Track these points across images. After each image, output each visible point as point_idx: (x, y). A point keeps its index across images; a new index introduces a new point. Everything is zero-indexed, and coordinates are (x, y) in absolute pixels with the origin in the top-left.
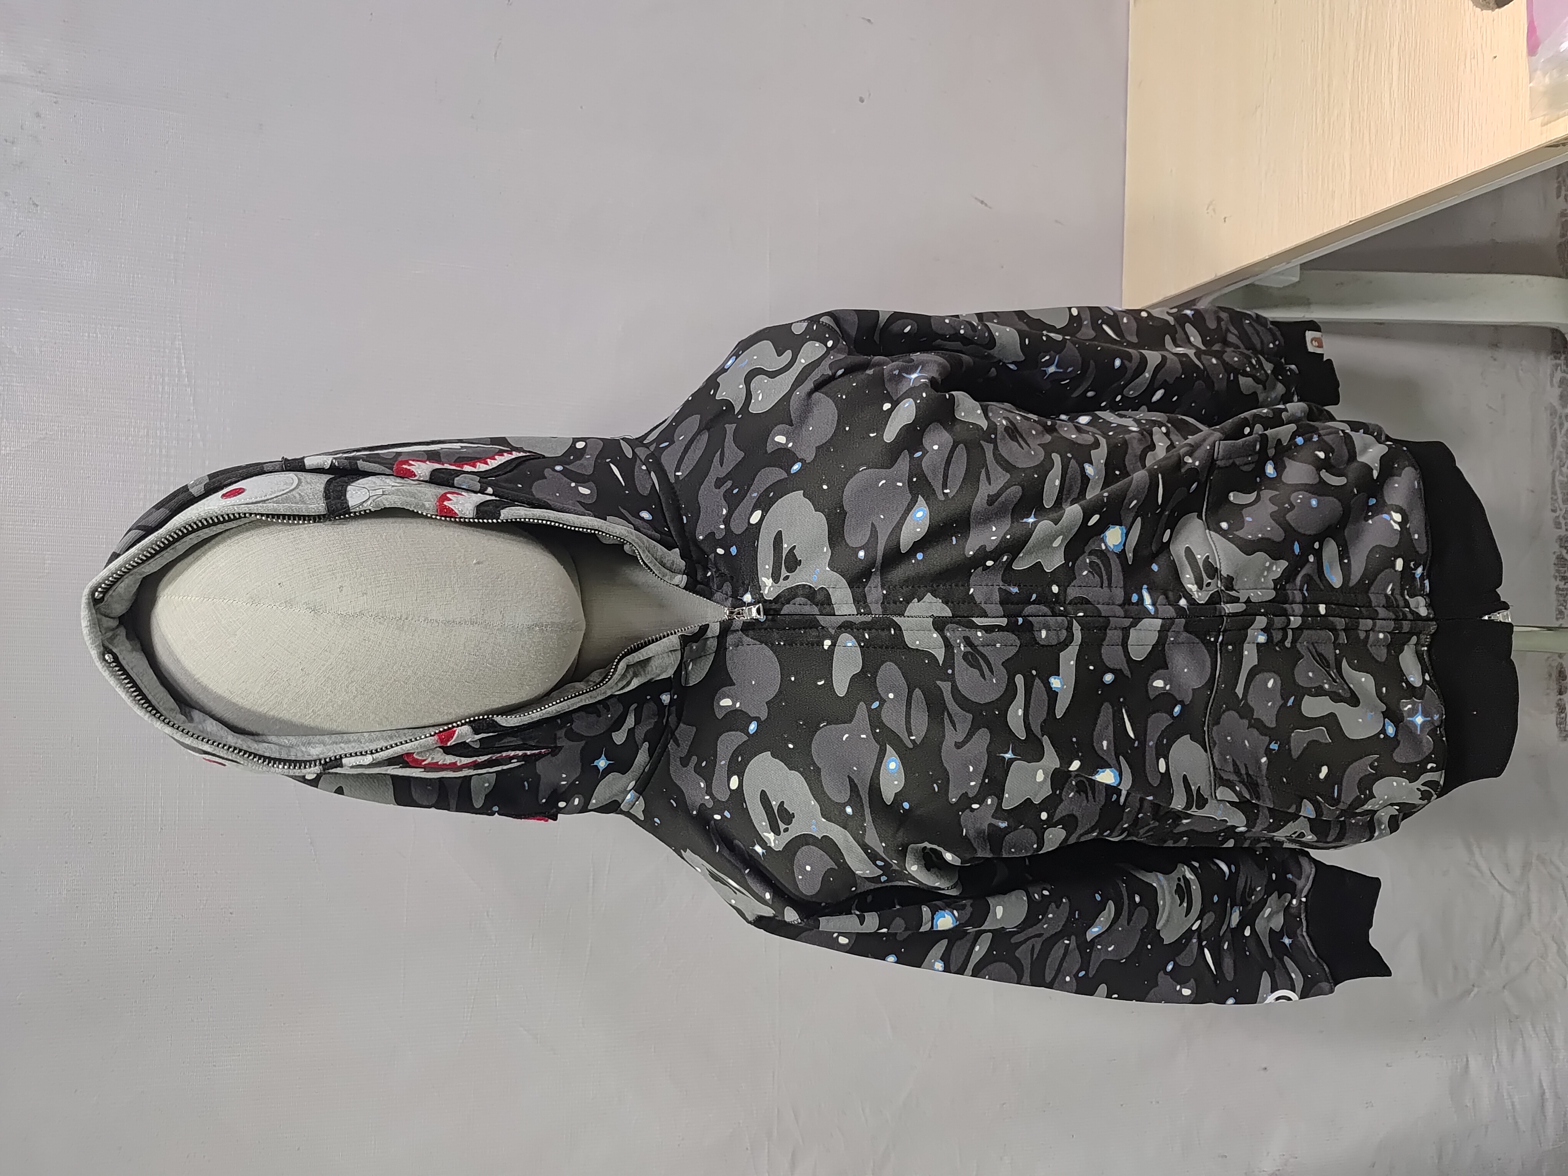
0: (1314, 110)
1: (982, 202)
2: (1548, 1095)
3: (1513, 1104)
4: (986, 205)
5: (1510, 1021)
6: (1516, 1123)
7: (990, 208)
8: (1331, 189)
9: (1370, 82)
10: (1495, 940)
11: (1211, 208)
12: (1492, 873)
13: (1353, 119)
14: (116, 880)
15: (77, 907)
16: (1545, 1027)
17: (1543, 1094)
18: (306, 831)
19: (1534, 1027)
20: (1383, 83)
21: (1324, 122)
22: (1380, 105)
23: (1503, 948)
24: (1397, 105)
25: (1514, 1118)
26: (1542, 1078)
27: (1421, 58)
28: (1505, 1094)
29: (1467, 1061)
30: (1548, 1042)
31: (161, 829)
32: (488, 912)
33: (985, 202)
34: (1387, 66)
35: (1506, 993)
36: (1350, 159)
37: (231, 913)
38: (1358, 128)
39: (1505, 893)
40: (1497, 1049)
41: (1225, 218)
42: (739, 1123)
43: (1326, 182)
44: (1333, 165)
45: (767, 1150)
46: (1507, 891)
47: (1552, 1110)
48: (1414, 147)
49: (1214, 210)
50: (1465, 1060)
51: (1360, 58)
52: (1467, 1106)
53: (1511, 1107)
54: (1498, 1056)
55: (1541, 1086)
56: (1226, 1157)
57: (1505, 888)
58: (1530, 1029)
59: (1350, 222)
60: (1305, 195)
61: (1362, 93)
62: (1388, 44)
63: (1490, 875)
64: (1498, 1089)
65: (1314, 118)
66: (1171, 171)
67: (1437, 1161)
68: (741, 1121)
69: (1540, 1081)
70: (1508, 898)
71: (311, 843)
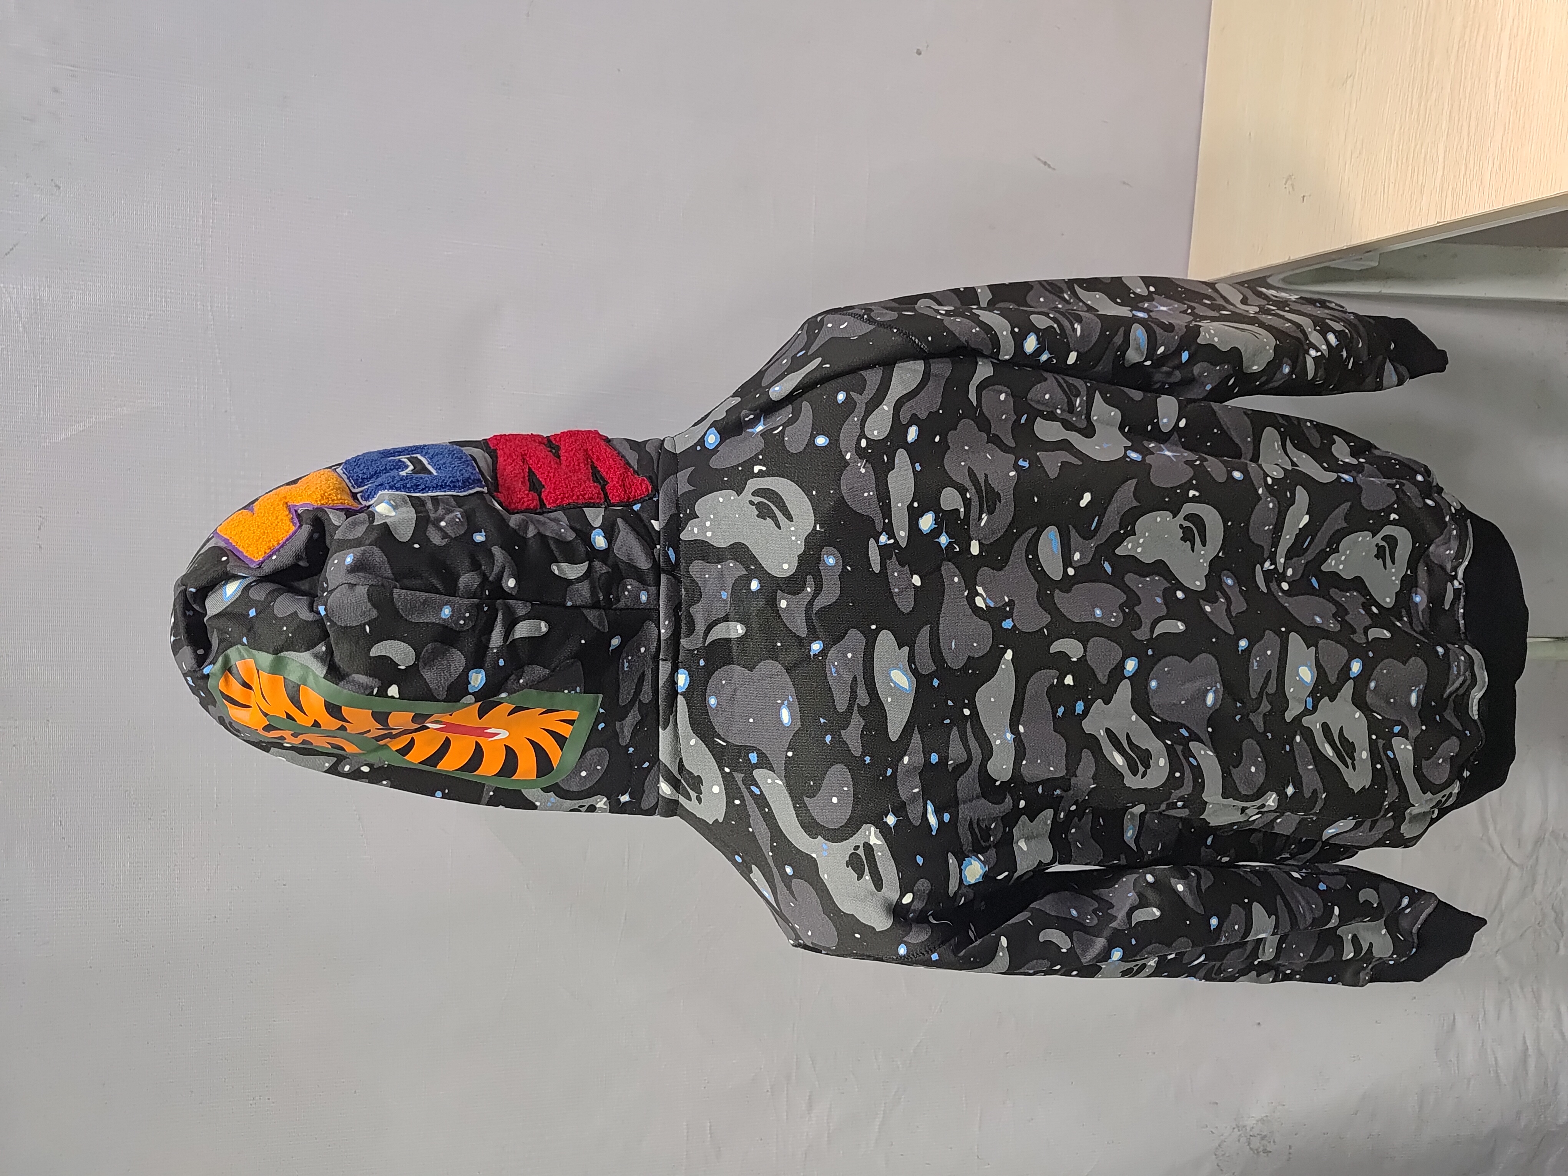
0: (1410, 90)
1: (1045, 163)
2: (1530, 1051)
3: (1496, 1058)
4: (1049, 166)
5: (1499, 983)
6: (1498, 1076)
7: (1054, 169)
8: (1420, 183)
9: (1475, 67)
10: (1495, 908)
11: (1289, 182)
12: (1502, 848)
13: (1452, 106)
14: (175, 853)
15: (140, 879)
16: (1532, 989)
17: (1526, 1049)
18: (354, 808)
19: (1522, 988)
20: (1489, 70)
21: (1420, 104)
22: (1483, 95)
23: (1502, 916)
24: (1502, 98)
25: (1497, 1072)
26: (1526, 1036)
27: (1534, 48)
28: (1489, 1050)
29: (1454, 1019)
30: (1534, 1002)
31: (217, 806)
32: (528, 885)
33: (1048, 162)
34: (1496, 51)
35: (1499, 957)
36: (1445, 152)
37: (284, 885)
38: (1457, 118)
39: (1513, 867)
40: (1484, 1008)
41: (1304, 197)
42: (761, 1069)
43: (1416, 173)
44: (1425, 156)
45: (785, 1092)
46: (1517, 865)
47: (1533, 1066)
48: (1516, 149)
49: (1292, 185)
50: (1452, 1018)
51: (1467, 38)
52: (1451, 1061)
53: (1494, 1063)
54: (1485, 1014)
55: (1525, 1043)
56: (1217, 1104)
57: (1513, 862)
58: (1518, 990)
59: (1438, 223)
60: (1391, 185)
61: (1465, 78)
62: (1499, 26)
63: (1500, 849)
64: (1483, 1046)
65: (1410, 100)
66: (1250, 134)
67: (1418, 1110)
68: (762, 1067)
69: (1524, 1037)
70: (1516, 871)
71: (359, 819)
